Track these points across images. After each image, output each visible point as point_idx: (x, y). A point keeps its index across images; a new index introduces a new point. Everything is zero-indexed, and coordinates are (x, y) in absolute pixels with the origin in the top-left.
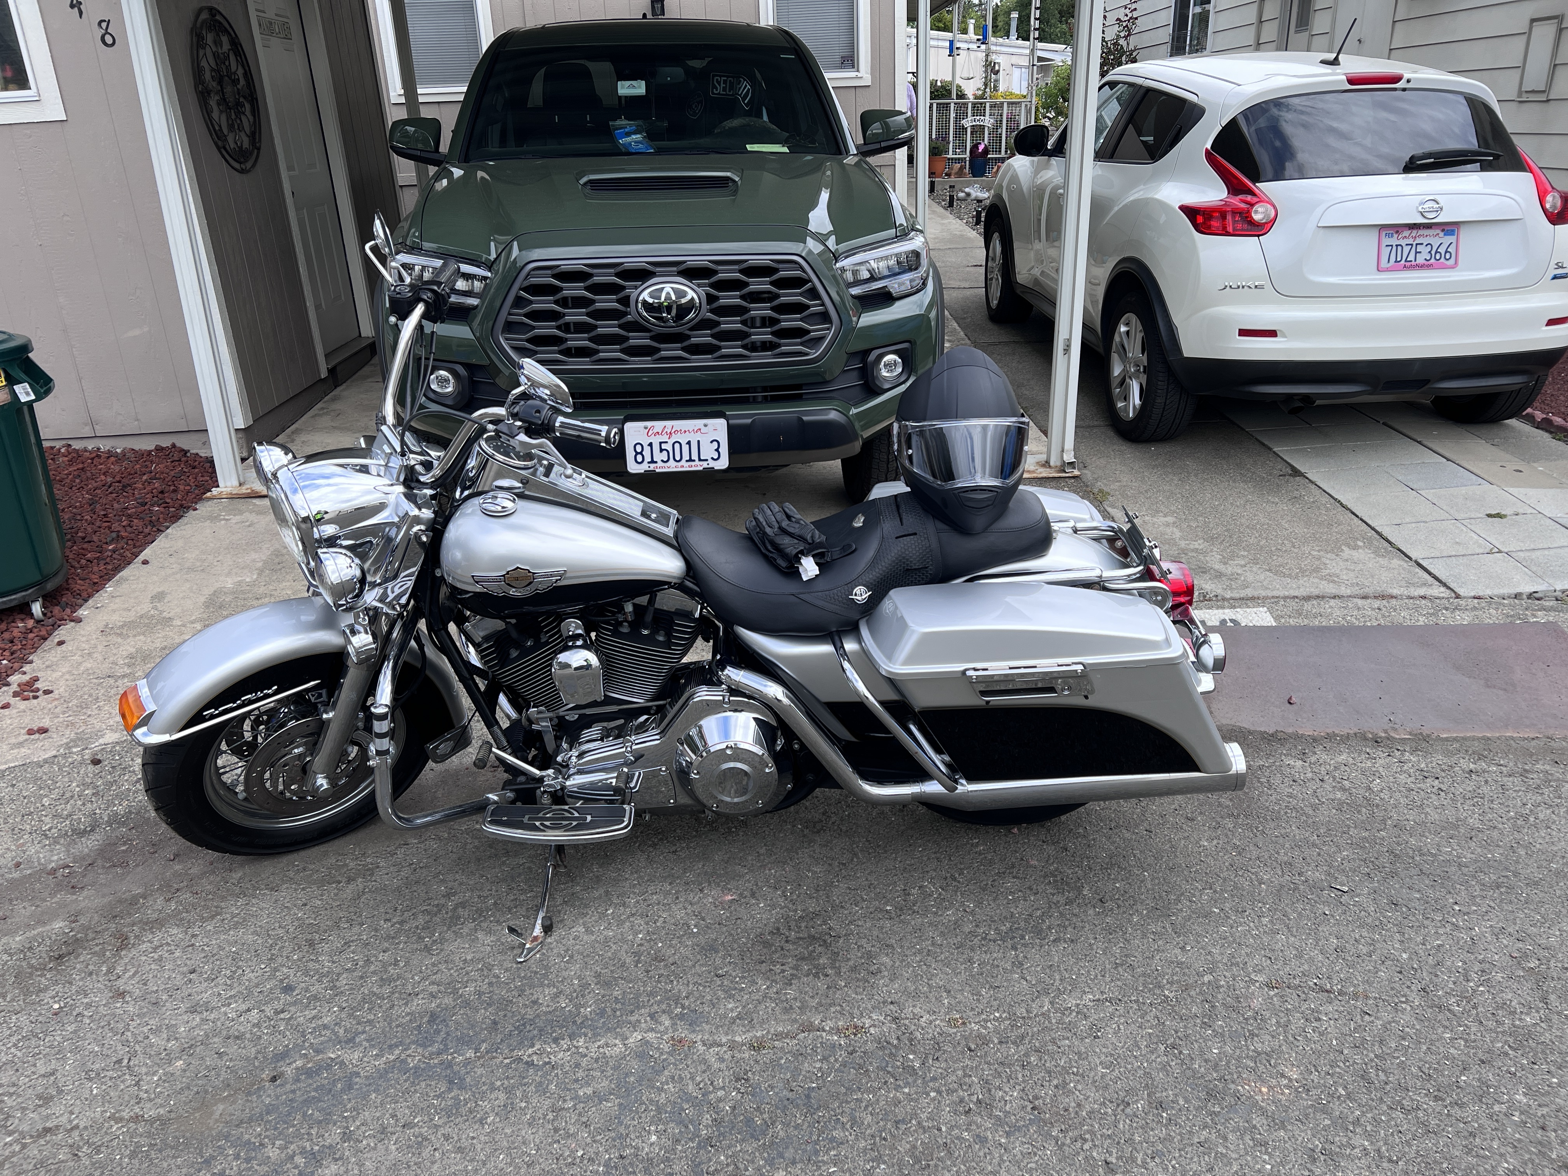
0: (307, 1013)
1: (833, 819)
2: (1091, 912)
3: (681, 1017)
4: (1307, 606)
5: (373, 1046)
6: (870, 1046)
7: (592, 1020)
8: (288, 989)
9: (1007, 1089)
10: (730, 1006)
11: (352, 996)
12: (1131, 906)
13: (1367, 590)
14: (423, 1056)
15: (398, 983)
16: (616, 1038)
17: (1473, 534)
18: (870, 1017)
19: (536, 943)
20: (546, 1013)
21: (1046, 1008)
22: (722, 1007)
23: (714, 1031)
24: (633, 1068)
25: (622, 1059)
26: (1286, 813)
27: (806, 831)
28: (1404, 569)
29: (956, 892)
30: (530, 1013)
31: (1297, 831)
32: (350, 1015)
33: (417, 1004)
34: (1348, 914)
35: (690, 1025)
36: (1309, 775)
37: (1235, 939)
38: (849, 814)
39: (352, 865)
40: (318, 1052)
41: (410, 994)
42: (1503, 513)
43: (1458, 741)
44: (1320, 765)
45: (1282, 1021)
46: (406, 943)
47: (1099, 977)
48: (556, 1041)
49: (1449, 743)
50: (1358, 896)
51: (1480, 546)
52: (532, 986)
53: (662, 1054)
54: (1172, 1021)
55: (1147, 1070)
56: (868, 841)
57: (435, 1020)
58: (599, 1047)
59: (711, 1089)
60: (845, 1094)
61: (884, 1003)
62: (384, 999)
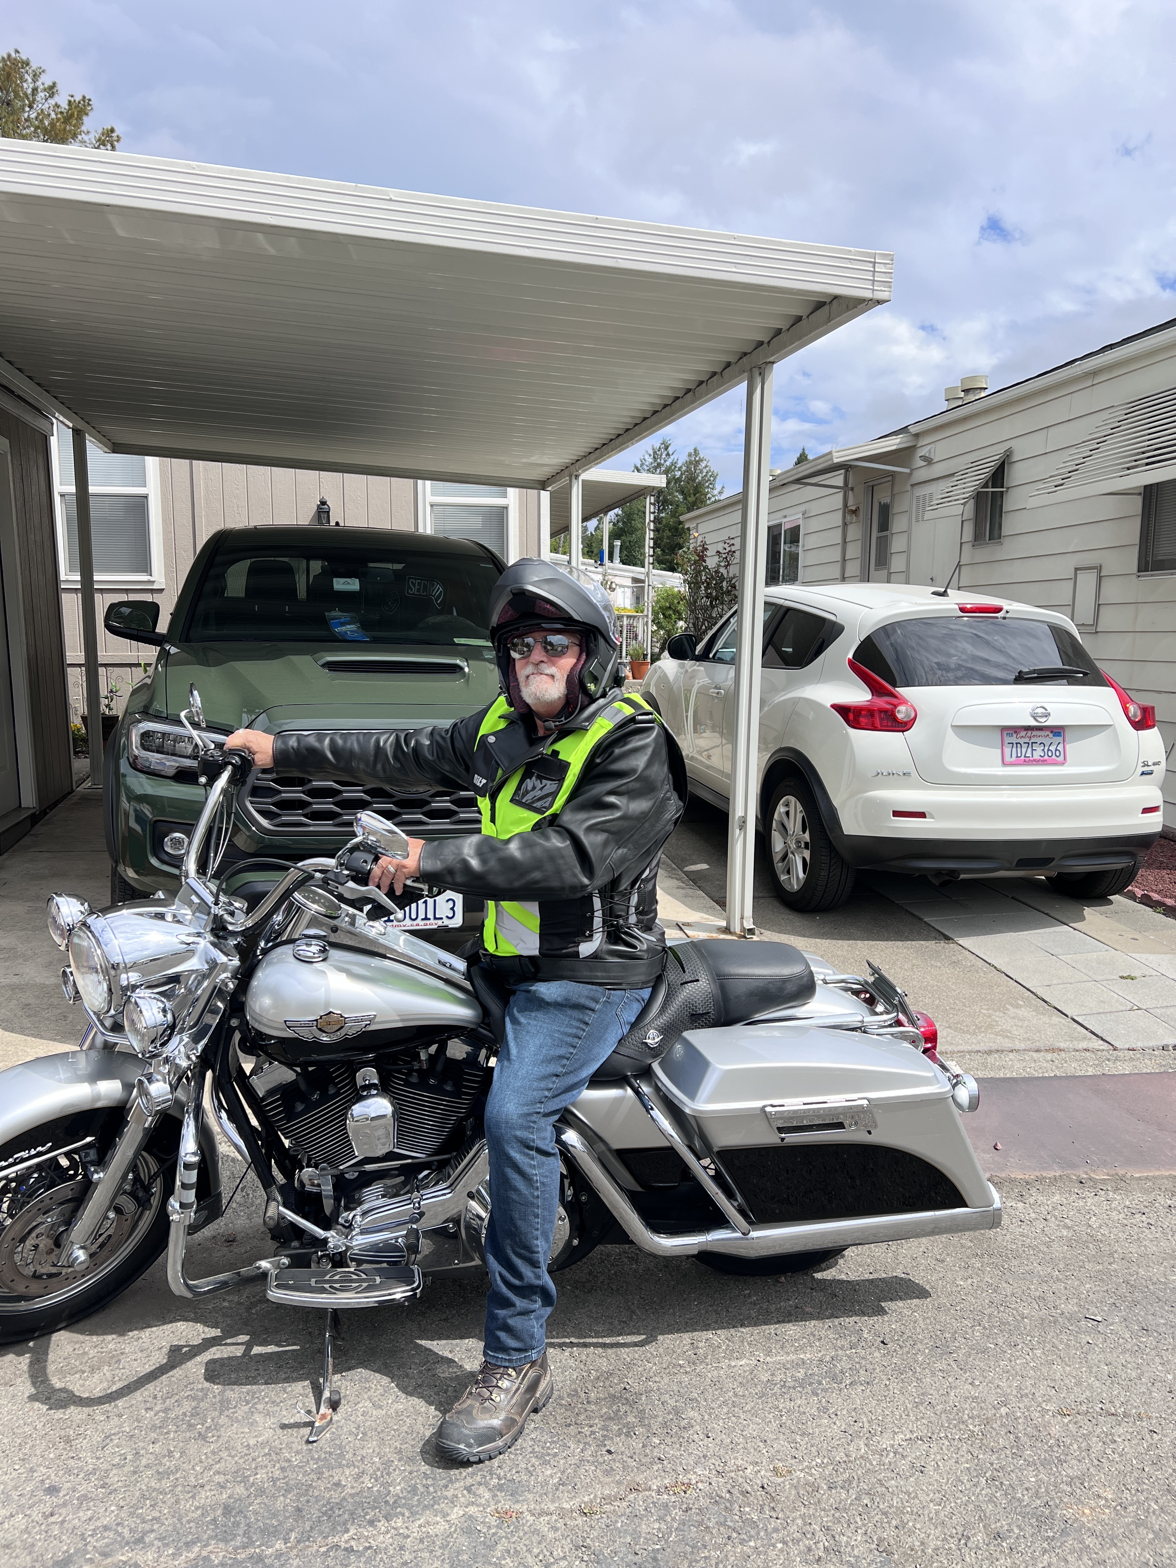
0: (81, 1514)
1: (601, 1279)
2: (877, 1354)
3: (500, 1487)
4: (990, 1059)
5: (167, 1545)
6: (703, 1502)
7: (404, 1498)
8: (53, 1490)
9: (850, 1535)
10: (549, 1472)
11: (128, 1493)
12: (913, 1346)
13: (1037, 1044)
14: (226, 1551)
15: (178, 1475)
16: (436, 1516)
17: (1113, 994)
18: (695, 1473)
19: (324, 1421)
20: (352, 1496)
21: (863, 1450)
22: (540, 1474)
23: (539, 1499)
24: (463, 1545)
25: (448, 1536)
26: (1024, 1251)
27: (577, 1292)
28: (1064, 1025)
29: (742, 1342)
30: (335, 1496)
31: (1040, 1268)
32: (132, 1514)
33: (205, 1497)
34: (1108, 1342)
35: (511, 1495)
36: (1033, 1215)
37: (1017, 1372)
38: (615, 1272)
39: (92, 1353)
40: (105, 1555)
41: (195, 1486)
42: (1133, 975)
43: (1150, 1180)
44: (1040, 1206)
45: (1082, 1445)
46: (176, 1432)
47: (904, 1416)
48: (371, 1523)
49: (1144, 1182)
50: (1112, 1324)
51: (1121, 1004)
52: (330, 1468)
53: (489, 1528)
54: (984, 1454)
55: (977, 1504)
56: (642, 1298)
57: (230, 1512)
58: (420, 1526)
59: (552, 1560)
60: (692, 1553)
61: (705, 1456)
62: (166, 1494)
